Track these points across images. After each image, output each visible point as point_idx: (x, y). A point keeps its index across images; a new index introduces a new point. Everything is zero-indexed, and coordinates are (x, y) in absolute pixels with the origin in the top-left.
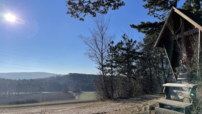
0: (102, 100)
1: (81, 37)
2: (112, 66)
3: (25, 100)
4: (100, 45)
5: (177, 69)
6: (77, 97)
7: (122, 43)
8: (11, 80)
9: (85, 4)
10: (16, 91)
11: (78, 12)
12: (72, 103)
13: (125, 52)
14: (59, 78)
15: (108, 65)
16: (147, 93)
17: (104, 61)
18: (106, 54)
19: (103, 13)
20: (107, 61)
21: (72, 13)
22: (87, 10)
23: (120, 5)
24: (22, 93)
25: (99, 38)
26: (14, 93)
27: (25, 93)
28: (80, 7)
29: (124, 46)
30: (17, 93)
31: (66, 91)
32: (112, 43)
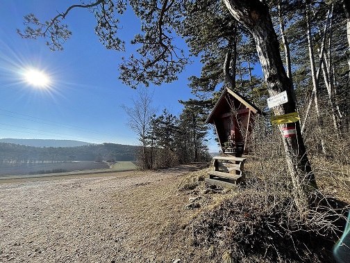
0: (141, 170)
1: (124, 107)
2: (153, 138)
3: (51, 170)
4: (142, 116)
5: (225, 144)
6: (111, 167)
7: (162, 117)
8: (34, 147)
9: (139, 72)
10: (40, 160)
11: (131, 79)
12: (106, 172)
13: (165, 126)
14: (93, 147)
15: (149, 137)
16: (182, 164)
17: (146, 133)
18: (147, 126)
19: (157, 84)
20: (148, 133)
21: (124, 79)
22: (141, 78)
23: (173, 79)
24: (47, 162)
25: (142, 111)
26: (37, 162)
27: (51, 162)
28: (133, 74)
29: (165, 120)
30: (41, 162)
31: (100, 161)
32: (155, 116)
